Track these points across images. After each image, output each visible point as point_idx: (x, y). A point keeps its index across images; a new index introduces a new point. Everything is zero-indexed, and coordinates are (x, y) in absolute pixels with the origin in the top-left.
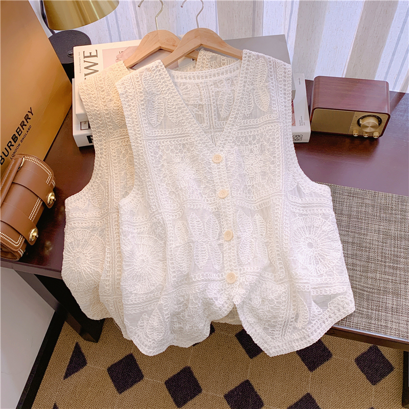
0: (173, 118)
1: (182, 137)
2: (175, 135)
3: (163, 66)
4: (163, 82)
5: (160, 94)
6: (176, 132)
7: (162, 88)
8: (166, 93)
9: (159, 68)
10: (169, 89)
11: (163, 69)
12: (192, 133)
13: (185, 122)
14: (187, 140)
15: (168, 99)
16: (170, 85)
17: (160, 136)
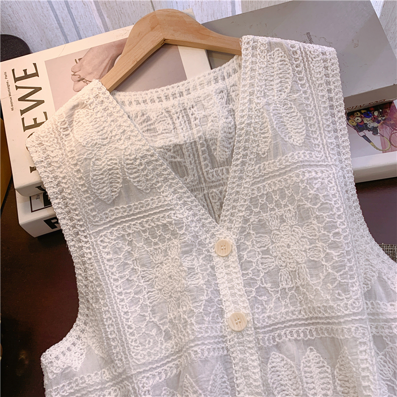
0: (139, 182)
1: (159, 212)
2: (148, 211)
3: (108, 93)
4: (113, 121)
5: (109, 143)
6: (148, 205)
7: (111, 132)
8: (120, 139)
9: (101, 99)
10: (125, 131)
11: (108, 98)
12: (177, 204)
13: (162, 186)
14: (169, 217)
15: (125, 149)
16: (125, 124)
17: (121, 217)
